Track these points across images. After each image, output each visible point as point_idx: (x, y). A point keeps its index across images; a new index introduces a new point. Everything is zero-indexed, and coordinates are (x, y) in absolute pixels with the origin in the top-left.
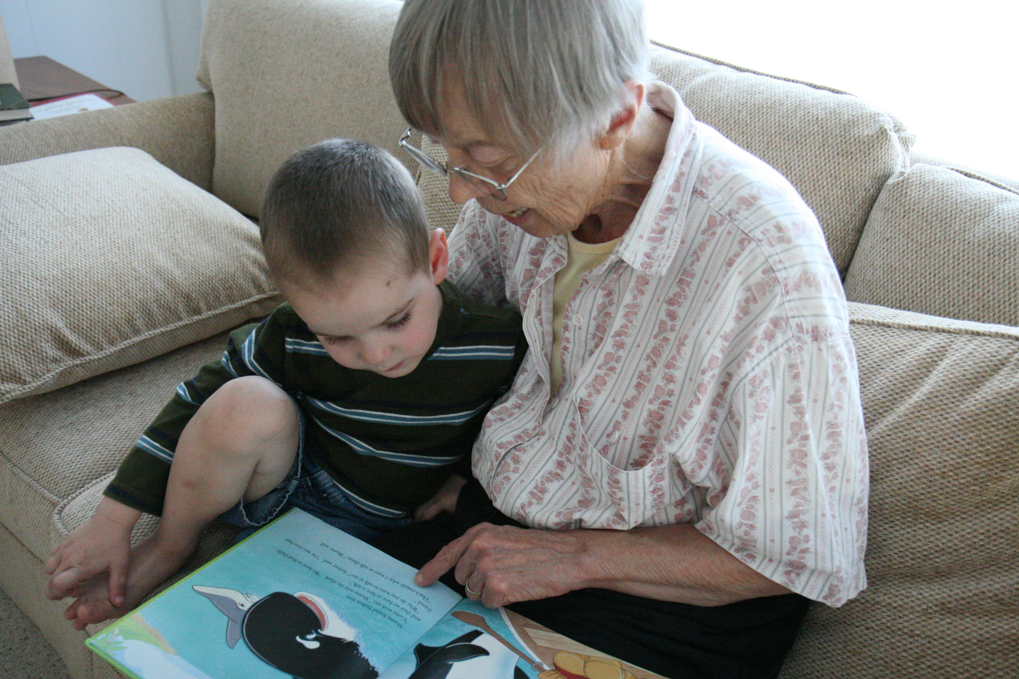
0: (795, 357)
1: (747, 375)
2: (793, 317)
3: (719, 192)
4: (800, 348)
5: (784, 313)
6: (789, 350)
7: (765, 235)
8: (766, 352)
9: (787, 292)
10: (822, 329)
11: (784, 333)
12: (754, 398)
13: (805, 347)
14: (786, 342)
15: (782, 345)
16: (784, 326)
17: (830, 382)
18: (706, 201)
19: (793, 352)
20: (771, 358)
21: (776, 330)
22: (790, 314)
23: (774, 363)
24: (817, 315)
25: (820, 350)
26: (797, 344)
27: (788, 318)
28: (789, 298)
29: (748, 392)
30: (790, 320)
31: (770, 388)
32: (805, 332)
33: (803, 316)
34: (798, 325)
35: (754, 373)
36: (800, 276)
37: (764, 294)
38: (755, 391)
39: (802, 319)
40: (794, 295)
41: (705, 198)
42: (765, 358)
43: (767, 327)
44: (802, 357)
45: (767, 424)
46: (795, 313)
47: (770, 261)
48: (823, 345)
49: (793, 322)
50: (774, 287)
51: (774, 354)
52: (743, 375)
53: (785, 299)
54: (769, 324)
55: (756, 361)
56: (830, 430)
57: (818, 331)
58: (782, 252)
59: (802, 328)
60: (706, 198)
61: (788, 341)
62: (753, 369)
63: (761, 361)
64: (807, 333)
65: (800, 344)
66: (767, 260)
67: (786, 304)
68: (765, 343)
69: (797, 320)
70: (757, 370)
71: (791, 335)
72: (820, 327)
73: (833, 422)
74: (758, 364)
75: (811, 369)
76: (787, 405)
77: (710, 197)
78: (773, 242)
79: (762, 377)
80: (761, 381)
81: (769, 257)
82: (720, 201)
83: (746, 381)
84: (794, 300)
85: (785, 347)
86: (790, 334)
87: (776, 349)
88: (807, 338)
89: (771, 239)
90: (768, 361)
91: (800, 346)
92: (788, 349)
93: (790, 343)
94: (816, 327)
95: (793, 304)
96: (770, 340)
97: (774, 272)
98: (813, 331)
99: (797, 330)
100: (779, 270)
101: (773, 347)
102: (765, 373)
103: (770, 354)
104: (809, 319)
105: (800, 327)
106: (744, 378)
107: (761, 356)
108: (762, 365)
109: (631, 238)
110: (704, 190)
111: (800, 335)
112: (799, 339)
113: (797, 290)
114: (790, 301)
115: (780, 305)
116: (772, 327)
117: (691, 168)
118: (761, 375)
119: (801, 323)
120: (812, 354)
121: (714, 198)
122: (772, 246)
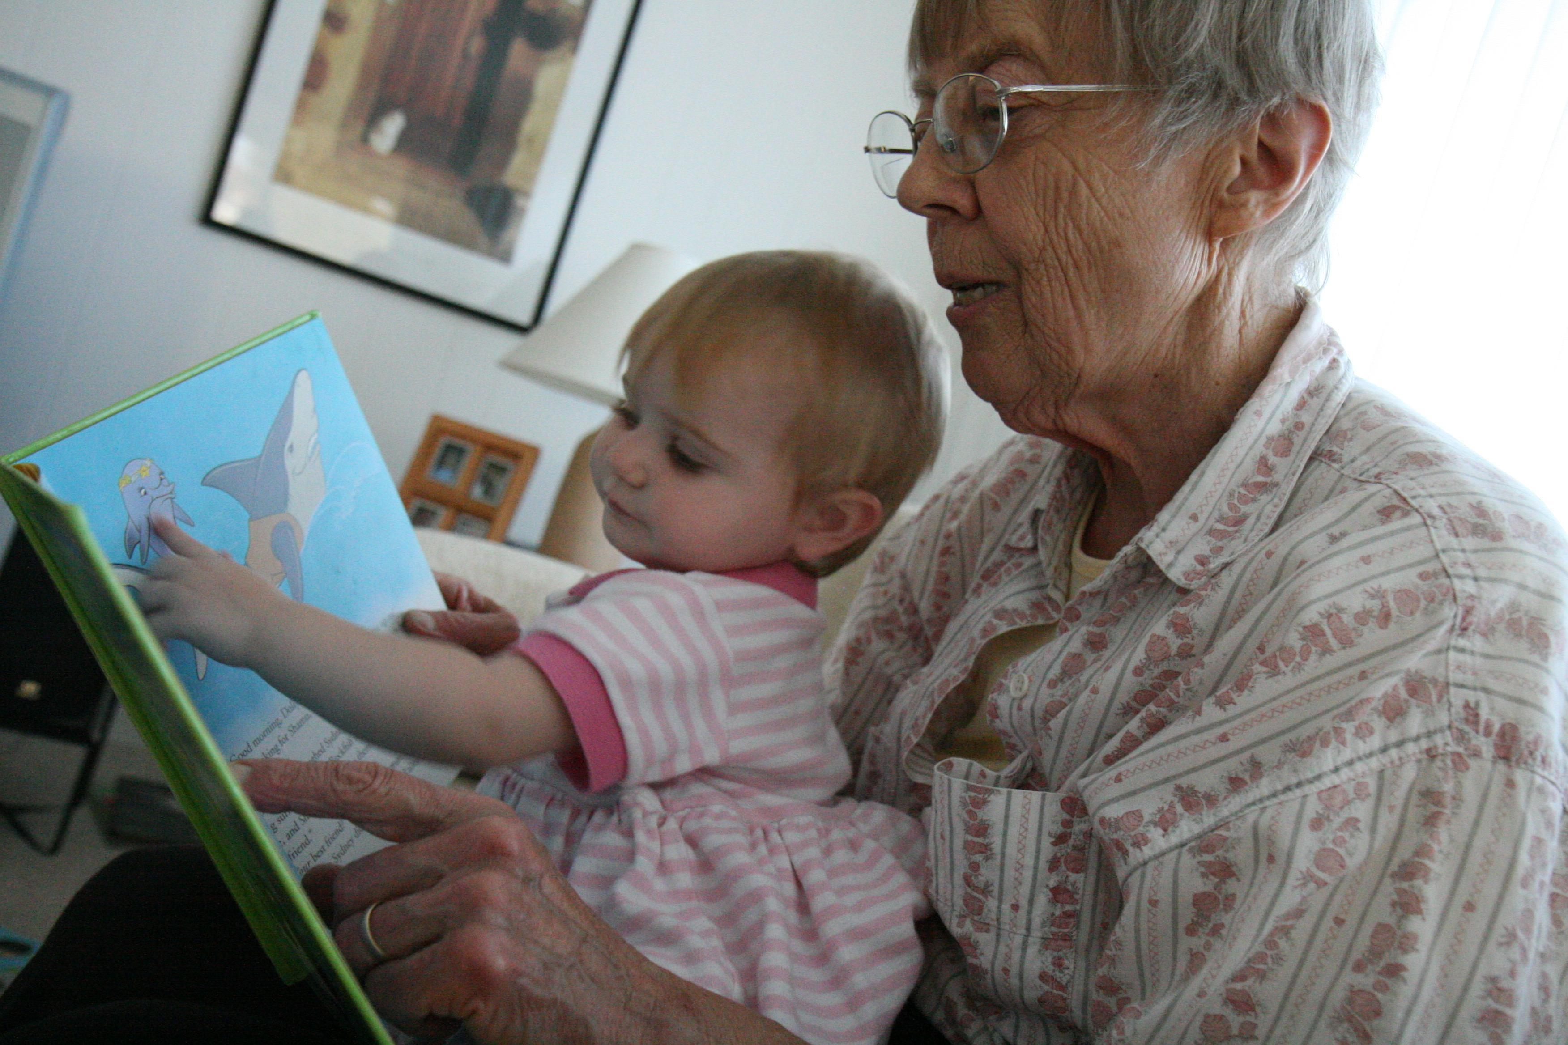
0: (1440, 774)
1: (1318, 777)
2: (1462, 686)
3: (1368, 450)
4: (1459, 763)
5: (1441, 670)
6: (1431, 754)
7: (1445, 512)
8: (1375, 742)
9: (1465, 629)
10: (1527, 735)
11: (1429, 713)
12: (1320, 834)
13: (1473, 763)
14: (1429, 734)
15: (1417, 739)
16: (1434, 697)
17: (1520, 871)
18: (1336, 466)
19: (1438, 763)
20: (1385, 759)
21: (1413, 701)
22: (1455, 676)
23: (1388, 774)
24: (1521, 701)
25: (1510, 784)
26: (1453, 748)
27: (1447, 684)
28: (1462, 642)
29: (1310, 813)
30: (1452, 690)
31: (1361, 825)
32: (1481, 728)
33: (1486, 690)
34: (1467, 706)
35: (1335, 779)
36: (1502, 610)
37: (1412, 613)
38: (1328, 819)
39: (1482, 696)
40: (1476, 643)
41: (1334, 461)
42: (1371, 755)
43: (1395, 688)
44: (1459, 784)
45: (1327, 905)
46: (1469, 679)
47: (1444, 558)
48: (1520, 776)
49: (1457, 697)
50: (1441, 603)
51: (1394, 753)
52: (1310, 775)
53: (1453, 642)
54: (1401, 685)
55: (1347, 754)
56: (1491, 1003)
57: (1515, 739)
58: (1476, 551)
59: (1477, 715)
60: (1339, 461)
61: (1435, 732)
62: (1336, 770)
63: (1360, 759)
64: (1488, 733)
65: (1461, 750)
66: (1437, 556)
67: (1452, 654)
68: (1378, 723)
69: (1471, 696)
70: (1345, 773)
71: (1446, 722)
72: (1522, 729)
73: (1504, 984)
74: (1350, 763)
75: (1476, 823)
76: (1387, 881)
77: (1346, 459)
78: (1459, 529)
79: (1352, 795)
80: (1347, 802)
81: (1444, 551)
82: (1366, 463)
83: (1312, 790)
84: (1472, 653)
85: (1424, 744)
86: (1443, 718)
87: (1400, 744)
88: (1486, 747)
89: (1457, 523)
90: (1374, 763)
91: (1459, 755)
92: (1428, 751)
93: (1439, 740)
94: (1514, 728)
95: (1467, 659)
96: (1391, 720)
97: (1448, 576)
98: (1502, 734)
99: (1463, 714)
100: (1461, 577)
101: (1393, 736)
102: (1360, 790)
103: (1384, 750)
104: (1501, 704)
105: (1472, 714)
106: (1310, 781)
107: (1363, 747)
108: (1359, 767)
109: (1173, 516)
110: (1335, 449)
111: (1467, 728)
112: (1461, 737)
113: (1484, 635)
114: (1462, 650)
115: (1439, 651)
116: (1403, 694)
117: (1318, 415)
118: (1350, 788)
119: (1477, 704)
120: (1487, 788)
121: (1353, 461)
122: (1457, 535)
